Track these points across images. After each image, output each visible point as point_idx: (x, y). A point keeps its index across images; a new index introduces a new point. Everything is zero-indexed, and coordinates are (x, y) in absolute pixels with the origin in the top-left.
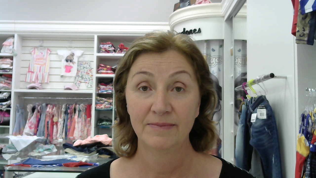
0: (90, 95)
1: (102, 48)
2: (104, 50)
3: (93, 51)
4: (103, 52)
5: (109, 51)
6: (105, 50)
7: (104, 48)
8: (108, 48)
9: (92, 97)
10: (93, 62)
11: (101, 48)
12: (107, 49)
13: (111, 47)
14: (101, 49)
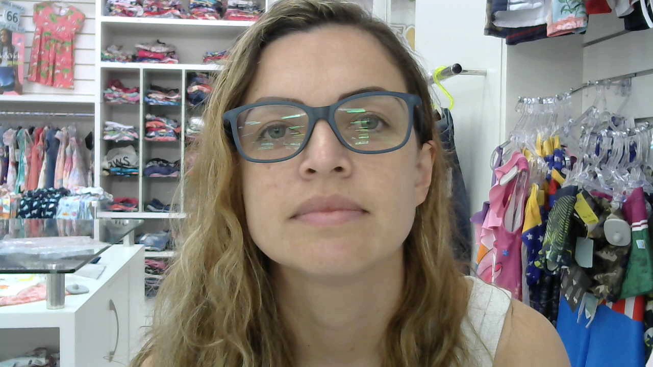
0: (90, 107)
1: (116, 5)
2: (119, 11)
3: (94, 11)
4: (117, 14)
5: (131, 12)
6: (121, 9)
7: (119, 5)
8: (127, 6)
9: (94, 113)
10: (94, 34)
11: (112, 5)
12: (125, 9)
13: (136, 5)
14: (113, 8)
